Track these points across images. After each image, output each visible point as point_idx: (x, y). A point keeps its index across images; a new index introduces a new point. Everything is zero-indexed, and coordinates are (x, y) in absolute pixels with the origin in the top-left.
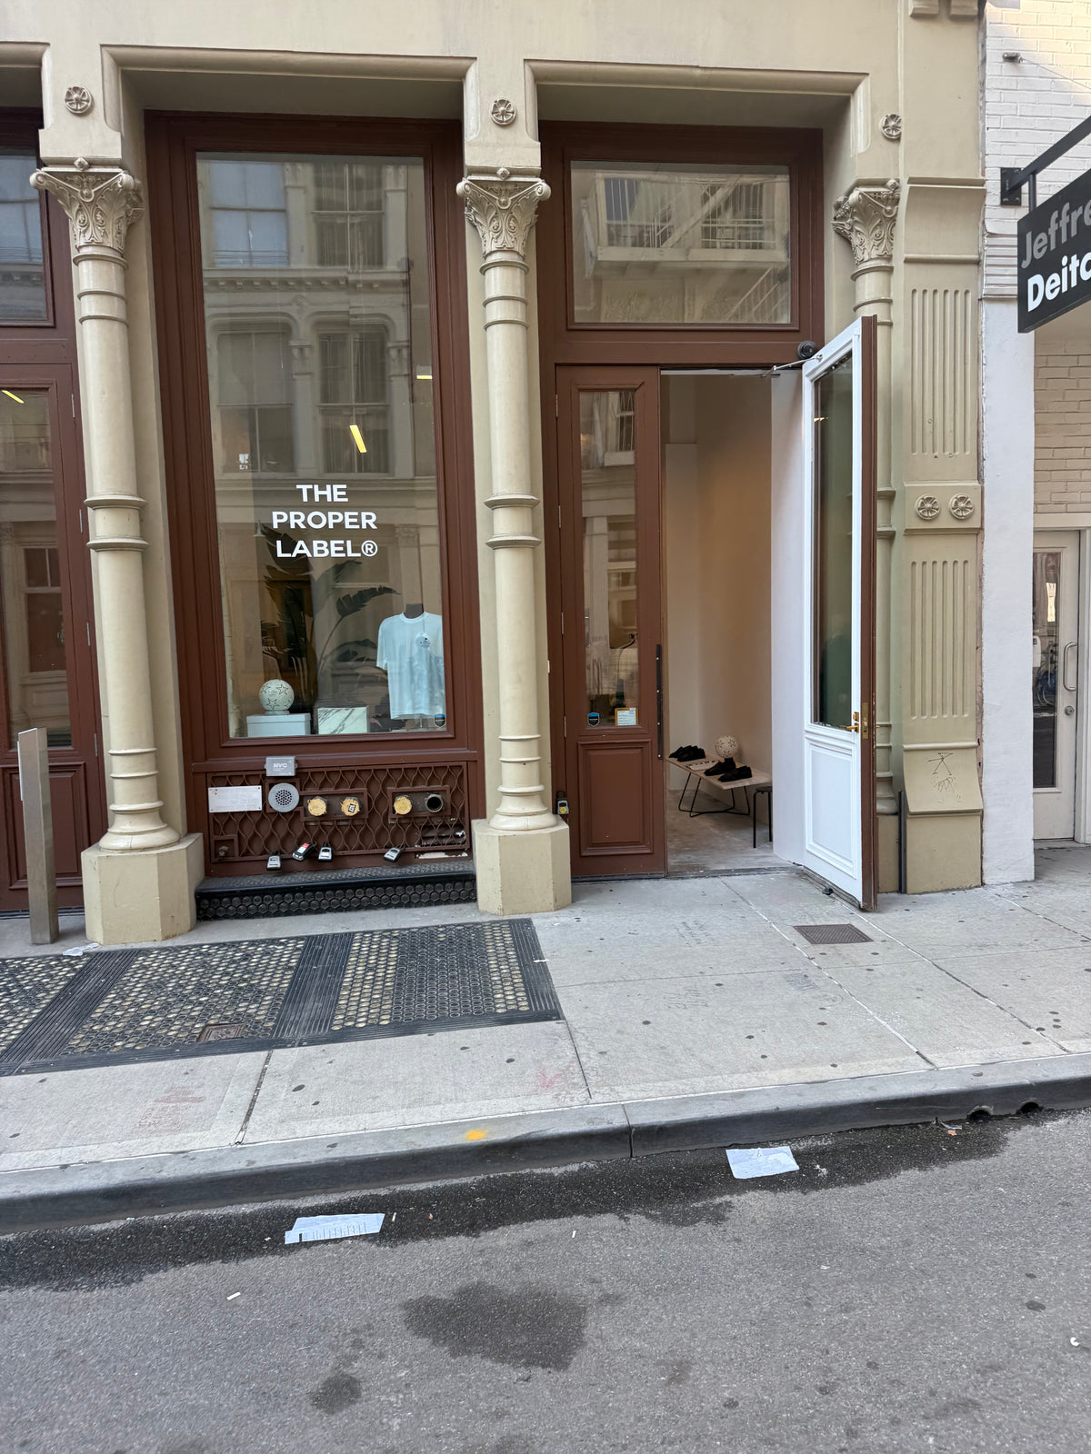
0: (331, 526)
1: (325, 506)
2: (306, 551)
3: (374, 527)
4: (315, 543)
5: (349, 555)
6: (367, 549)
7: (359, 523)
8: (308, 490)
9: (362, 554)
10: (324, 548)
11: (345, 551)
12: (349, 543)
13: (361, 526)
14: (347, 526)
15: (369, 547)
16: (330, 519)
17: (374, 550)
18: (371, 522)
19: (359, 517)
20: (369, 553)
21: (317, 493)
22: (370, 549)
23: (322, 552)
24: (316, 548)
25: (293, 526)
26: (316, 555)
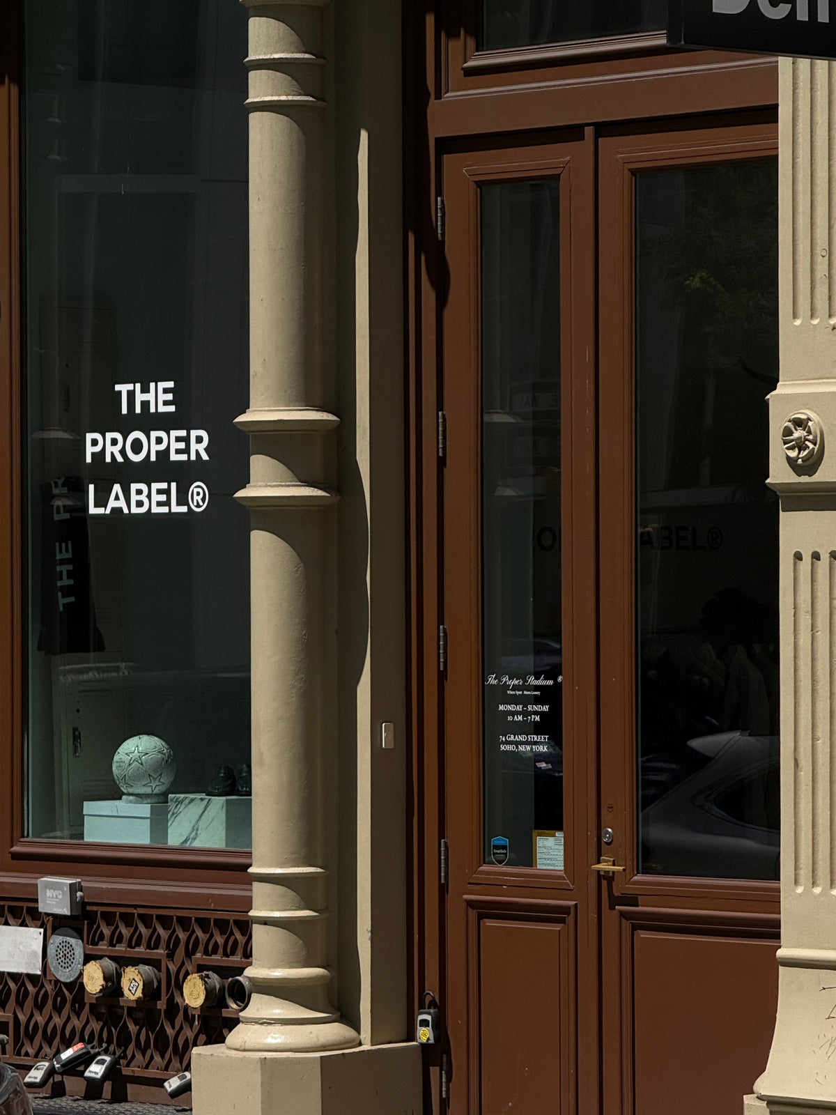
0: (153, 458)
1: (149, 421)
2: (122, 503)
3: (205, 457)
4: (134, 487)
5: (173, 511)
6: (195, 497)
7: (187, 451)
8: (129, 392)
9: (189, 508)
10: (143, 497)
11: (167, 503)
12: (174, 485)
13: (189, 457)
14: (174, 457)
15: (198, 494)
16: (153, 444)
17: (203, 500)
18: (201, 448)
19: (186, 440)
20: (198, 506)
21: (140, 397)
22: (199, 498)
23: (140, 504)
24: (134, 498)
25: (108, 459)
26: (135, 510)
